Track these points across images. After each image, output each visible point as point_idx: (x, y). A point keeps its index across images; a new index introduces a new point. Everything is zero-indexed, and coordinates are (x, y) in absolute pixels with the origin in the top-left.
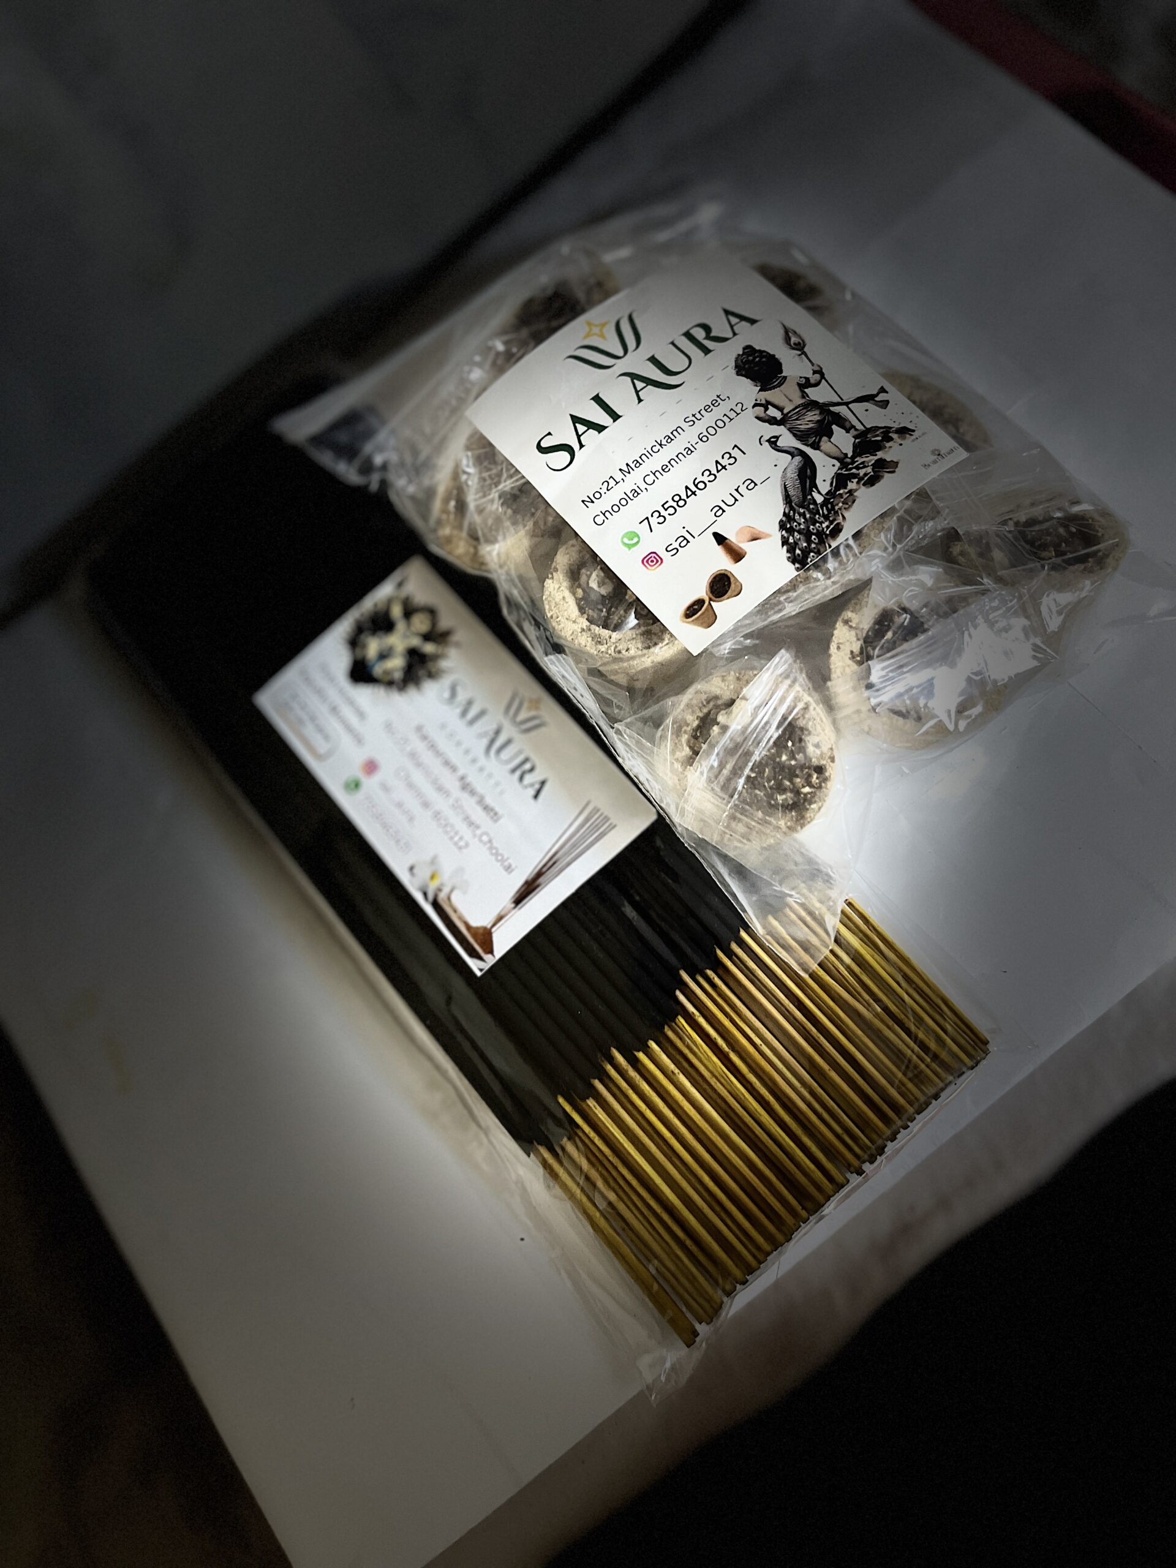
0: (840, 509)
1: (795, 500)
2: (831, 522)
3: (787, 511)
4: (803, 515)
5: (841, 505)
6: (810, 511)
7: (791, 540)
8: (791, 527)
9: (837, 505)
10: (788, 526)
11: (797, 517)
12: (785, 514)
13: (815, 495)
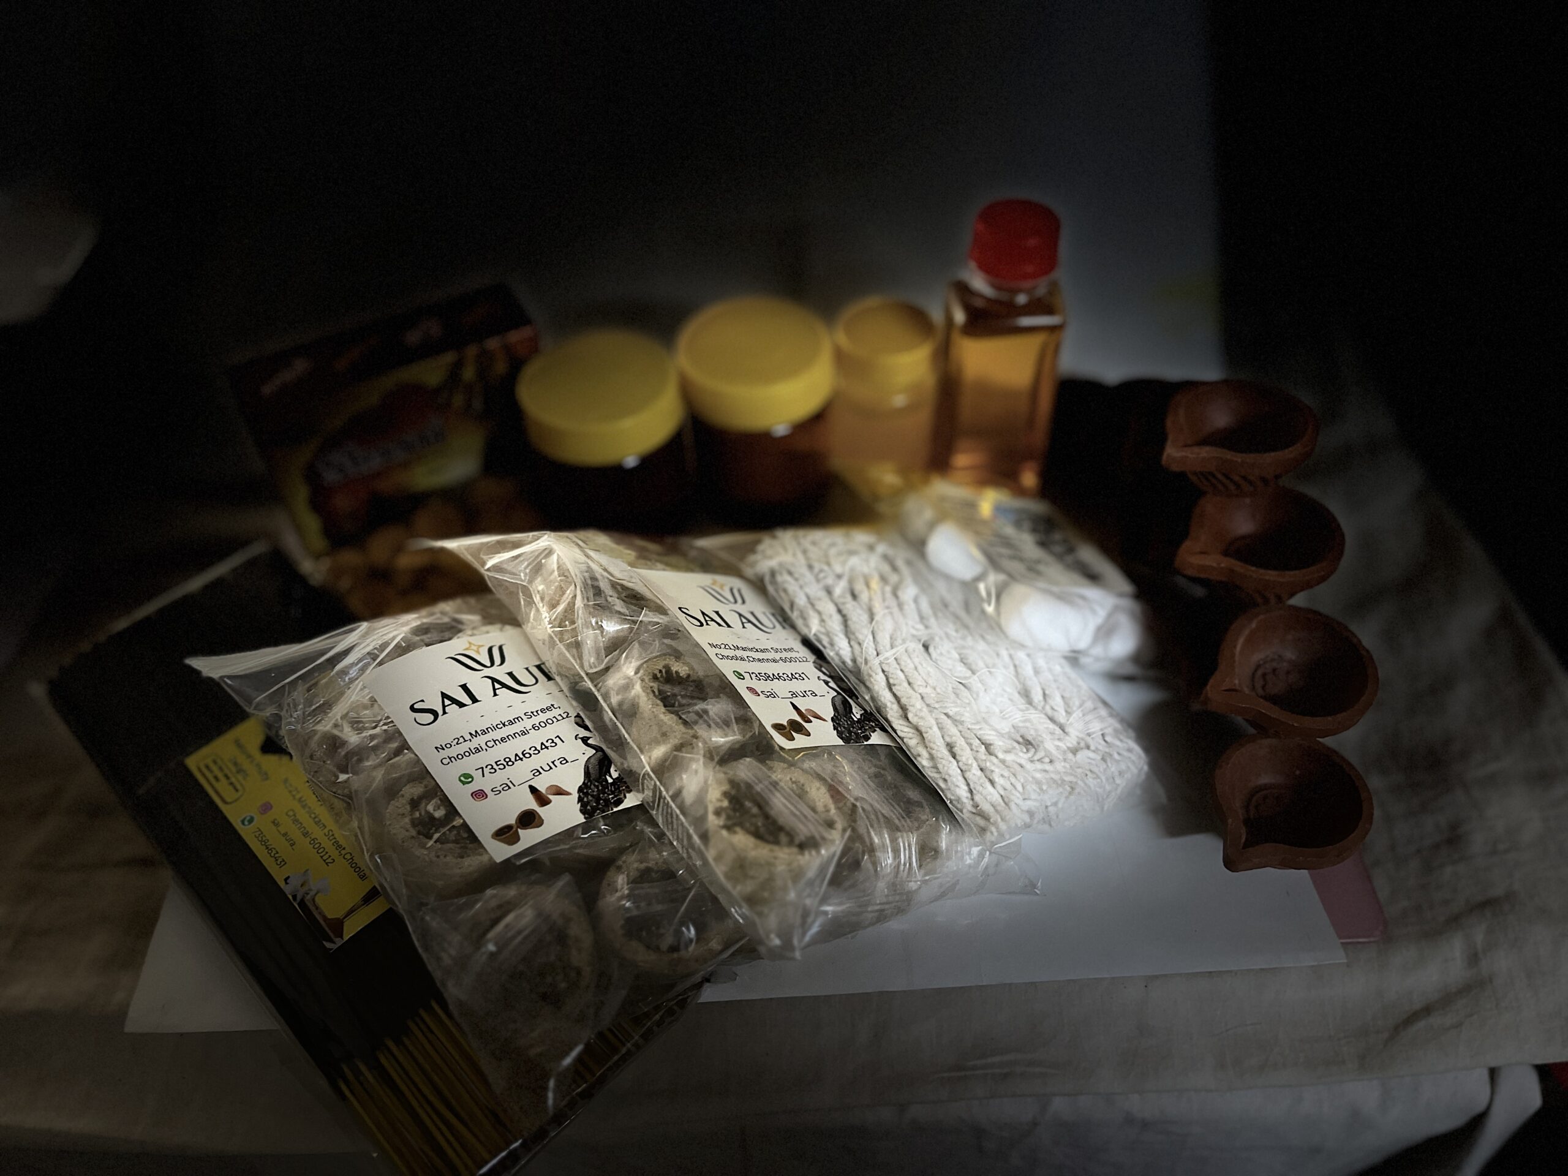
0: (623, 790)
1: (593, 777)
2: (615, 796)
3: (586, 781)
4: (597, 787)
5: (624, 788)
6: (602, 786)
7: (585, 800)
8: (587, 792)
9: (622, 787)
10: (585, 791)
11: (592, 787)
12: (584, 783)
13: (608, 778)
